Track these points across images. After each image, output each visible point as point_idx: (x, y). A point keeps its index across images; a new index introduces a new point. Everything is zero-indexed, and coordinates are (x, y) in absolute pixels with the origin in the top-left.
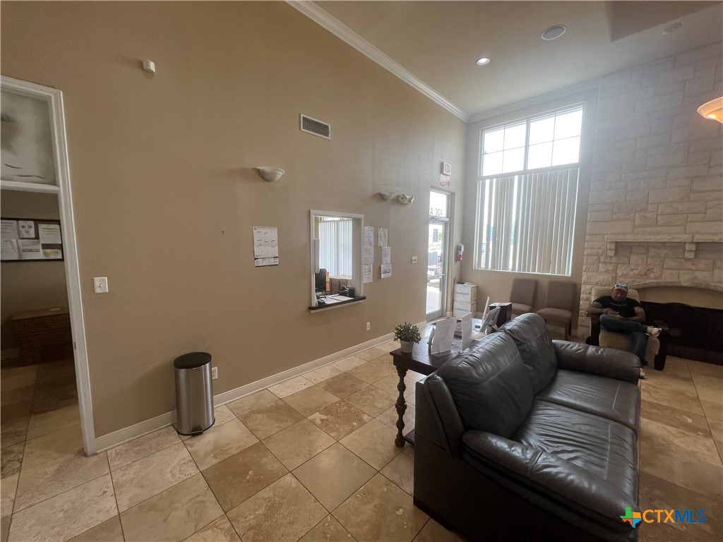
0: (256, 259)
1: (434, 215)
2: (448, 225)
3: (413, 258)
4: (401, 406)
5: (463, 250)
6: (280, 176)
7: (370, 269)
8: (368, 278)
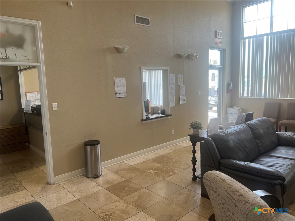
0: (116, 94)
1: (212, 64)
2: (221, 70)
3: (199, 92)
4: (194, 161)
5: (232, 86)
6: (126, 50)
7: (173, 98)
8: (172, 104)
